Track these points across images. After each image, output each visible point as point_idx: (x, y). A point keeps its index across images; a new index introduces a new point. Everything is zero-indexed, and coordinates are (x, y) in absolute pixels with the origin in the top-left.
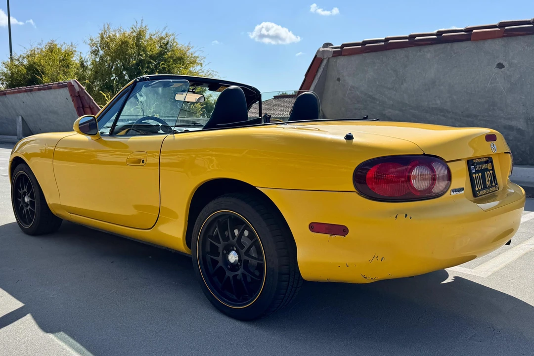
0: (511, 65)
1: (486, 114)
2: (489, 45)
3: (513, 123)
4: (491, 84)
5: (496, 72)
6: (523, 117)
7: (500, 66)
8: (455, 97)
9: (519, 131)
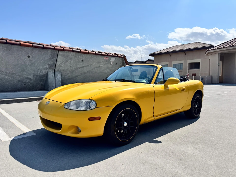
0: (33, 57)
1: (20, 73)
2: (26, 49)
3: (29, 77)
4: (24, 62)
5: (27, 58)
6: (33, 74)
7: (29, 57)
8: (8, 66)
9: (31, 79)
